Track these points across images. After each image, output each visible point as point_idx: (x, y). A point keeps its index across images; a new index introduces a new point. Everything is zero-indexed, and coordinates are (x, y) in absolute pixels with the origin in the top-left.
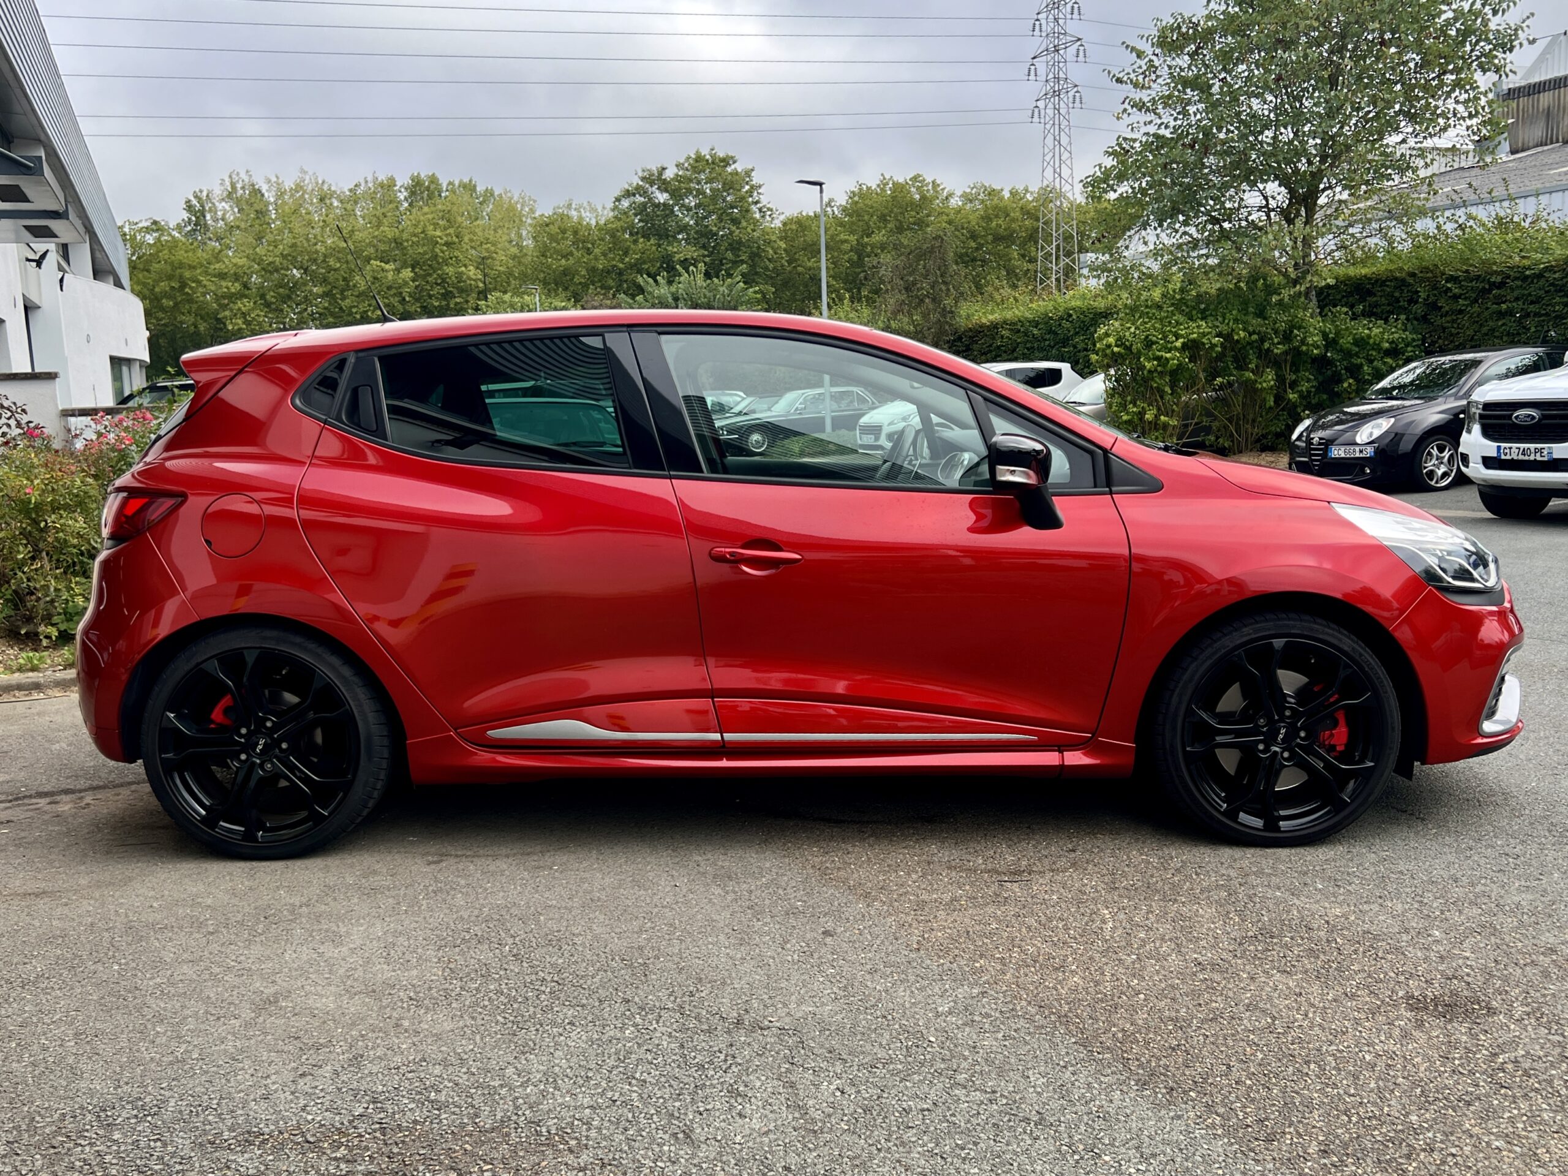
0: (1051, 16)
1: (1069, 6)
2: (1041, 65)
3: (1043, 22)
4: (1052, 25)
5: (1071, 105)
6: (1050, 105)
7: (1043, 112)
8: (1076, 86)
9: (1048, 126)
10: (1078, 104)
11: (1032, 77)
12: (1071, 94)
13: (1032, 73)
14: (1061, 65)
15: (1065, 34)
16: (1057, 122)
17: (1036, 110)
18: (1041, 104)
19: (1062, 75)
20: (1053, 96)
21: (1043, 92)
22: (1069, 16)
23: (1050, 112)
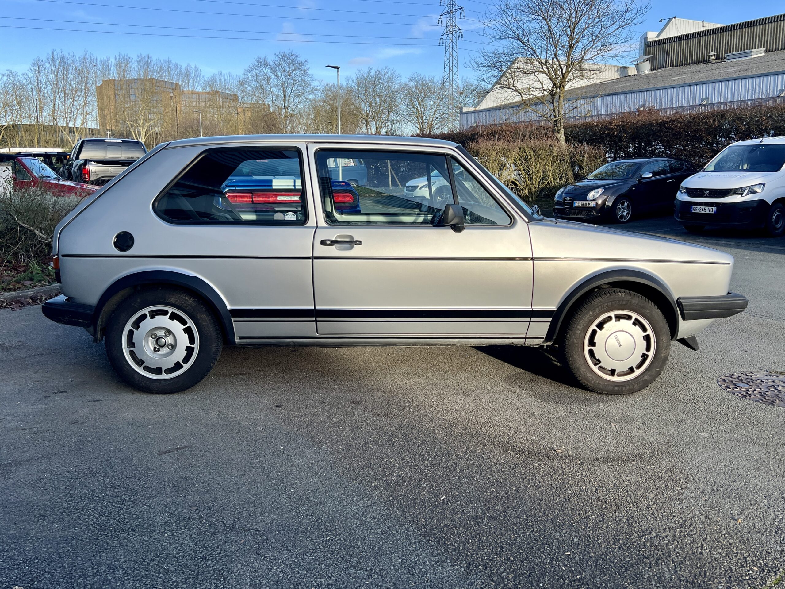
2: (444, 19)
4: (449, 1)
5: (457, 39)
6: (448, 38)
7: (445, 41)
8: (460, 29)
9: (447, 48)
10: (460, 38)
11: (440, 24)
12: (458, 33)
13: (440, 21)
14: (453, 19)
15: (455, 5)
16: (451, 46)
17: (442, 40)
18: (444, 37)
19: (454, 24)
20: (450, 34)
21: (445, 32)
23: (448, 41)
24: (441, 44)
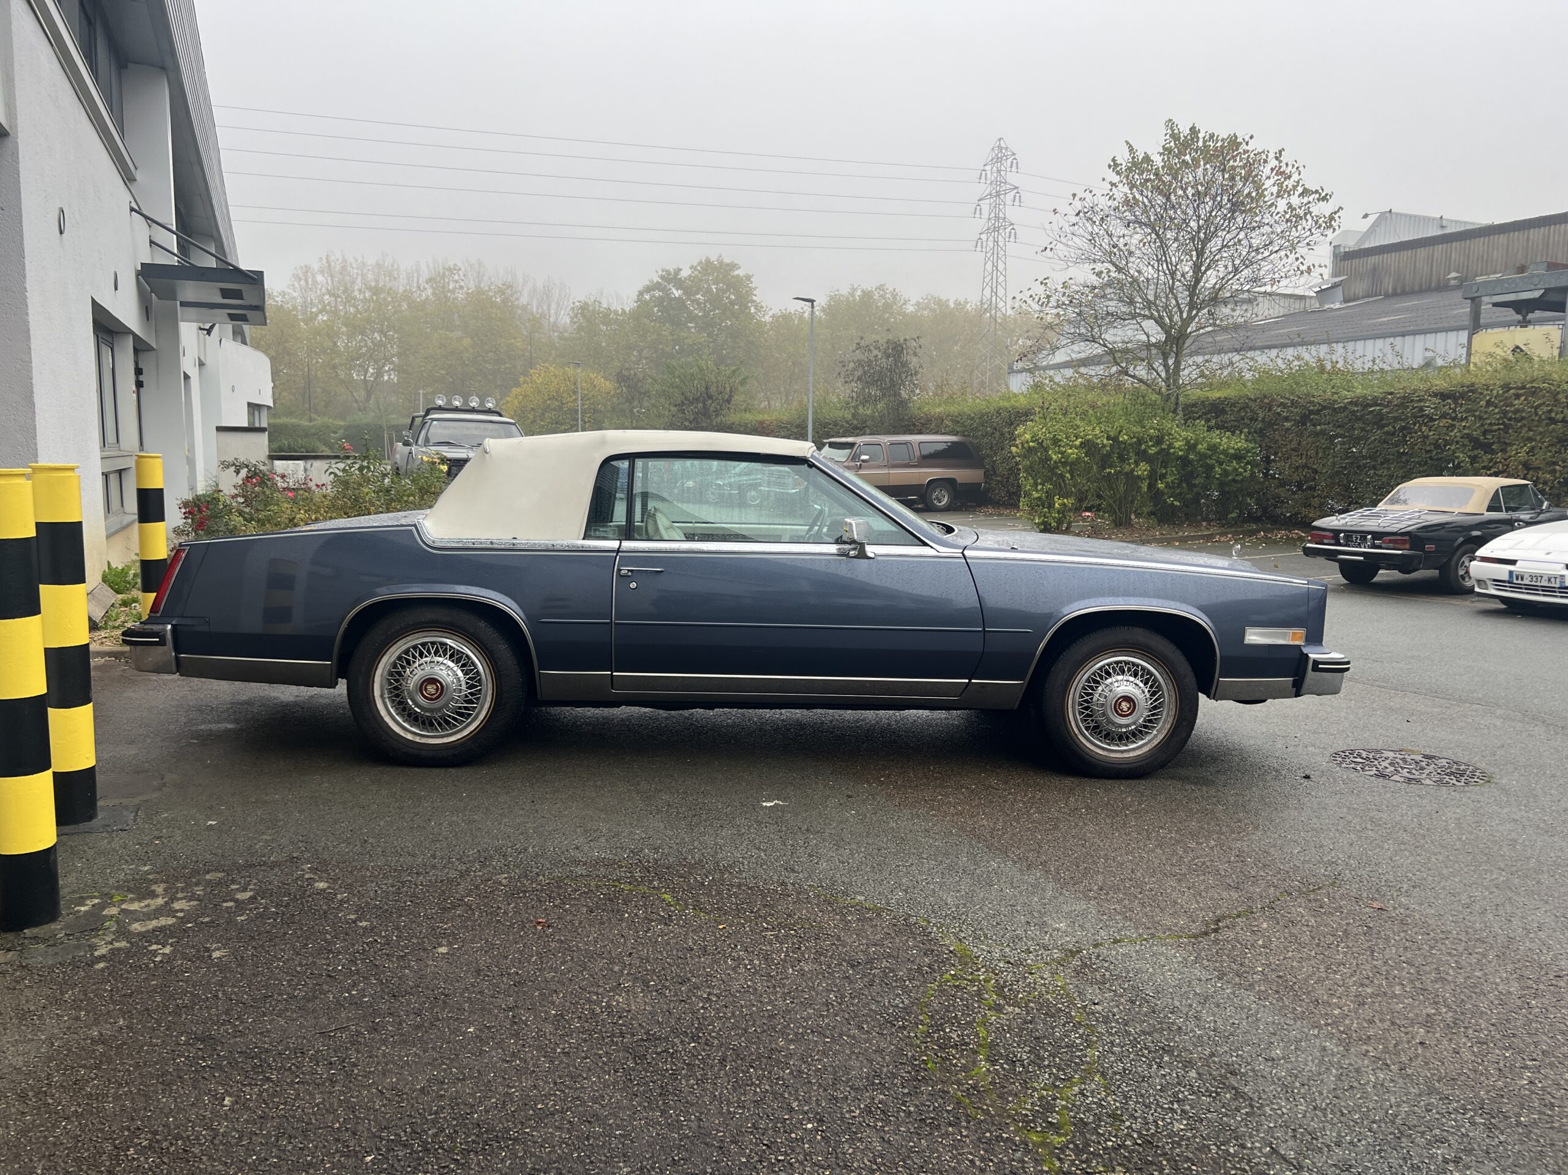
0: (995, 168)
1: (1009, 161)
2: (985, 206)
3: (989, 173)
4: (995, 175)
5: (1007, 240)
6: (991, 239)
7: (984, 244)
8: (1012, 224)
9: (988, 255)
10: (1012, 239)
11: (978, 215)
12: (1008, 230)
13: (978, 212)
14: (1001, 207)
15: (1005, 183)
16: (995, 252)
17: (980, 241)
18: (984, 237)
19: (1001, 215)
20: (994, 231)
21: (986, 228)
22: (1008, 169)
23: (991, 244)
24: (979, 248)
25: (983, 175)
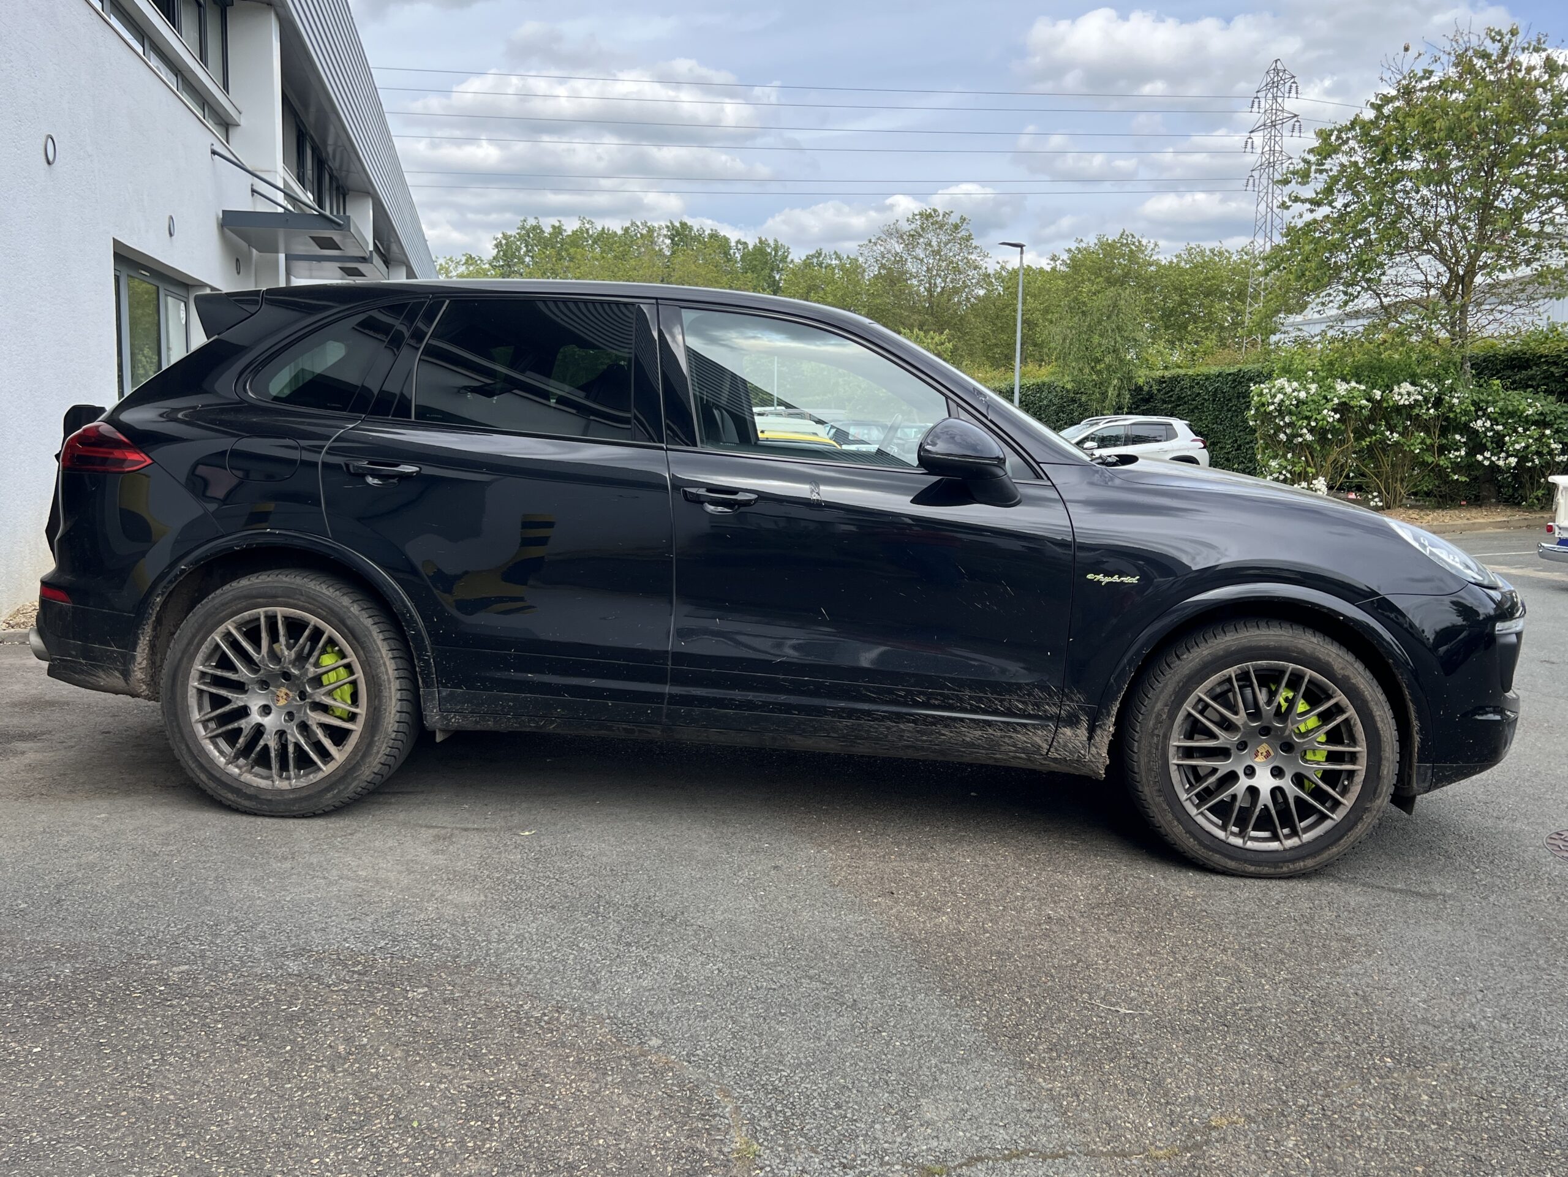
0: (1270, 95)
1: (1289, 84)
3: (1263, 101)
4: (1270, 102)
6: (1265, 176)
7: (1257, 182)
8: (1290, 159)
9: (1262, 194)
11: (1249, 149)
12: (1284, 167)
13: (1249, 145)
14: (1277, 139)
15: (1283, 111)
16: (1270, 191)
17: (1251, 179)
18: (1256, 174)
19: (1277, 148)
20: (1268, 167)
21: (1259, 163)
22: (1286, 95)
23: (1264, 181)
24: (1250, 187)
25: (1256, 105)
